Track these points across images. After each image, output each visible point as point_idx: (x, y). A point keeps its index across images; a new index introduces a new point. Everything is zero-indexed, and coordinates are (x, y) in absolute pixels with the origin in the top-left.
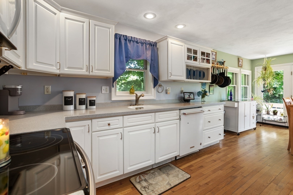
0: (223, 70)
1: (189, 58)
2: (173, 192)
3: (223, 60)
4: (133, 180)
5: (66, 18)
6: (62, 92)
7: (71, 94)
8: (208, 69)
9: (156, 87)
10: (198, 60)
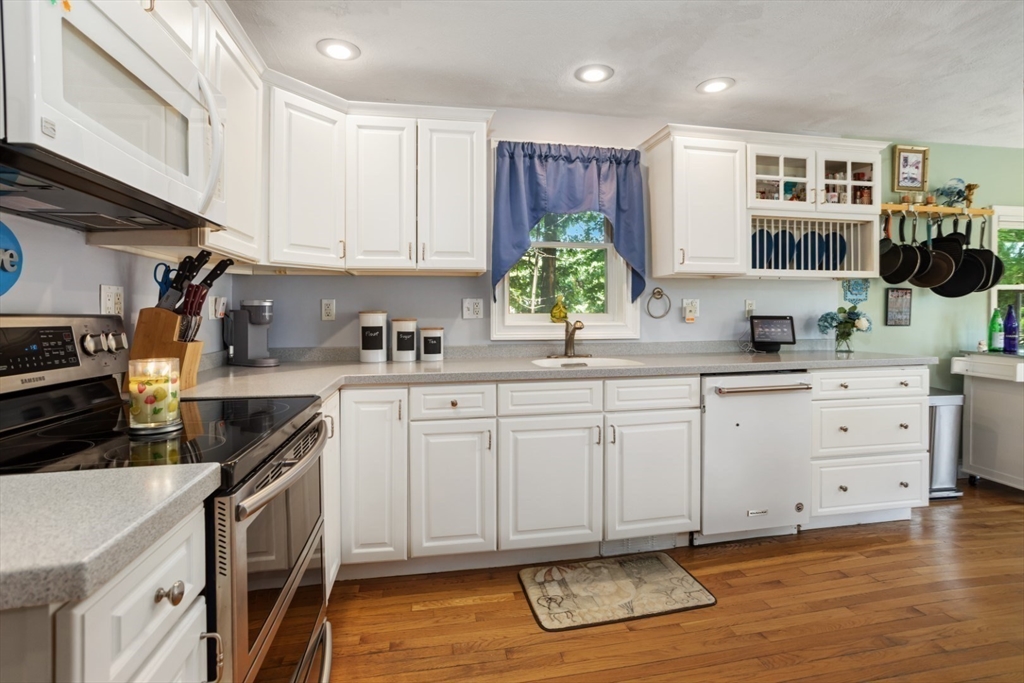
0: (956, 224)
1: (766, 191)
2: (631, 629)
3: (960, 180)
4: (526, 575)
5: (360, 127)
6: (357, 316)
7: (378, 320)
8: (866, 224)
9: (639, 300)
10: (810, 195)
